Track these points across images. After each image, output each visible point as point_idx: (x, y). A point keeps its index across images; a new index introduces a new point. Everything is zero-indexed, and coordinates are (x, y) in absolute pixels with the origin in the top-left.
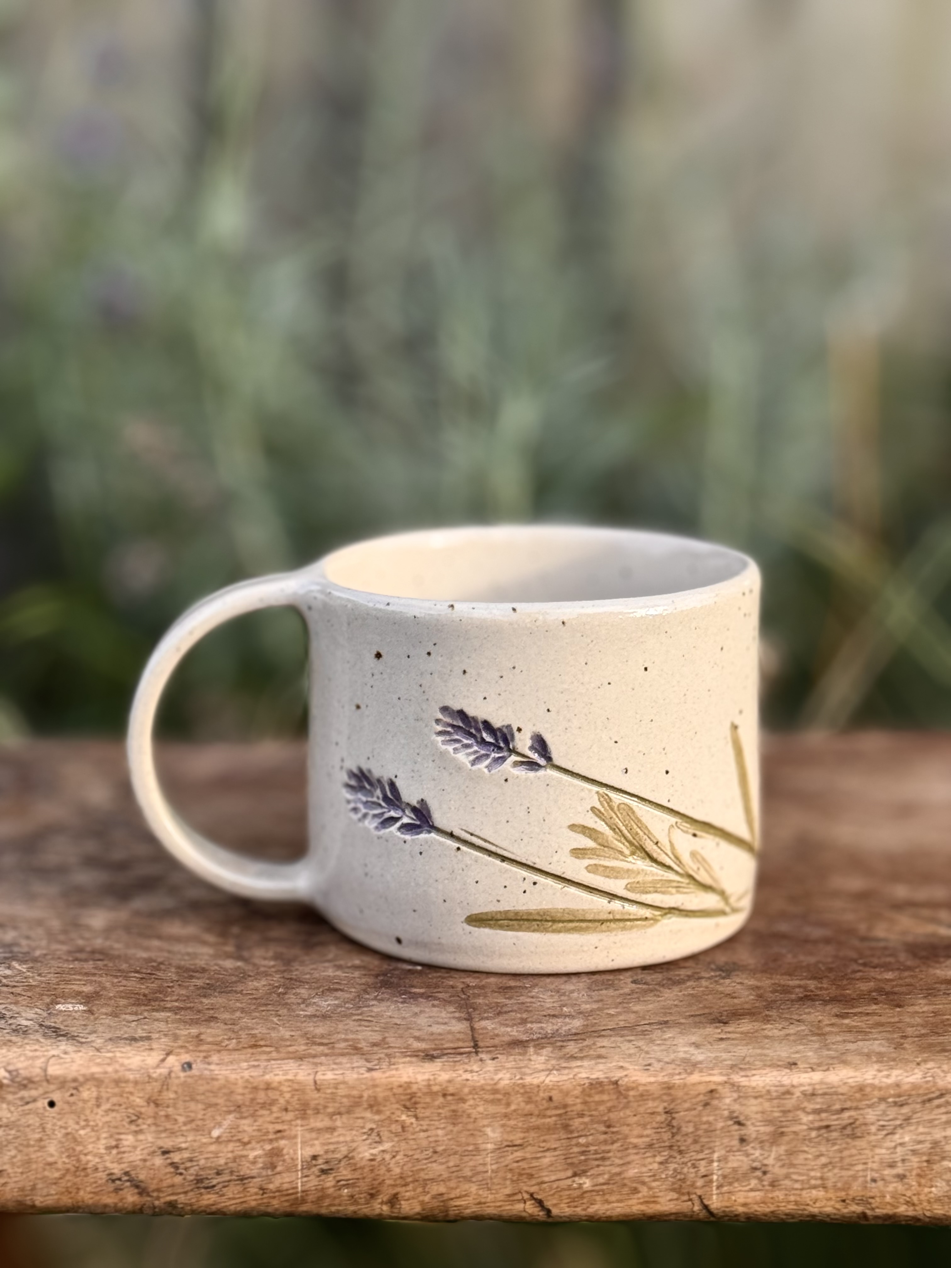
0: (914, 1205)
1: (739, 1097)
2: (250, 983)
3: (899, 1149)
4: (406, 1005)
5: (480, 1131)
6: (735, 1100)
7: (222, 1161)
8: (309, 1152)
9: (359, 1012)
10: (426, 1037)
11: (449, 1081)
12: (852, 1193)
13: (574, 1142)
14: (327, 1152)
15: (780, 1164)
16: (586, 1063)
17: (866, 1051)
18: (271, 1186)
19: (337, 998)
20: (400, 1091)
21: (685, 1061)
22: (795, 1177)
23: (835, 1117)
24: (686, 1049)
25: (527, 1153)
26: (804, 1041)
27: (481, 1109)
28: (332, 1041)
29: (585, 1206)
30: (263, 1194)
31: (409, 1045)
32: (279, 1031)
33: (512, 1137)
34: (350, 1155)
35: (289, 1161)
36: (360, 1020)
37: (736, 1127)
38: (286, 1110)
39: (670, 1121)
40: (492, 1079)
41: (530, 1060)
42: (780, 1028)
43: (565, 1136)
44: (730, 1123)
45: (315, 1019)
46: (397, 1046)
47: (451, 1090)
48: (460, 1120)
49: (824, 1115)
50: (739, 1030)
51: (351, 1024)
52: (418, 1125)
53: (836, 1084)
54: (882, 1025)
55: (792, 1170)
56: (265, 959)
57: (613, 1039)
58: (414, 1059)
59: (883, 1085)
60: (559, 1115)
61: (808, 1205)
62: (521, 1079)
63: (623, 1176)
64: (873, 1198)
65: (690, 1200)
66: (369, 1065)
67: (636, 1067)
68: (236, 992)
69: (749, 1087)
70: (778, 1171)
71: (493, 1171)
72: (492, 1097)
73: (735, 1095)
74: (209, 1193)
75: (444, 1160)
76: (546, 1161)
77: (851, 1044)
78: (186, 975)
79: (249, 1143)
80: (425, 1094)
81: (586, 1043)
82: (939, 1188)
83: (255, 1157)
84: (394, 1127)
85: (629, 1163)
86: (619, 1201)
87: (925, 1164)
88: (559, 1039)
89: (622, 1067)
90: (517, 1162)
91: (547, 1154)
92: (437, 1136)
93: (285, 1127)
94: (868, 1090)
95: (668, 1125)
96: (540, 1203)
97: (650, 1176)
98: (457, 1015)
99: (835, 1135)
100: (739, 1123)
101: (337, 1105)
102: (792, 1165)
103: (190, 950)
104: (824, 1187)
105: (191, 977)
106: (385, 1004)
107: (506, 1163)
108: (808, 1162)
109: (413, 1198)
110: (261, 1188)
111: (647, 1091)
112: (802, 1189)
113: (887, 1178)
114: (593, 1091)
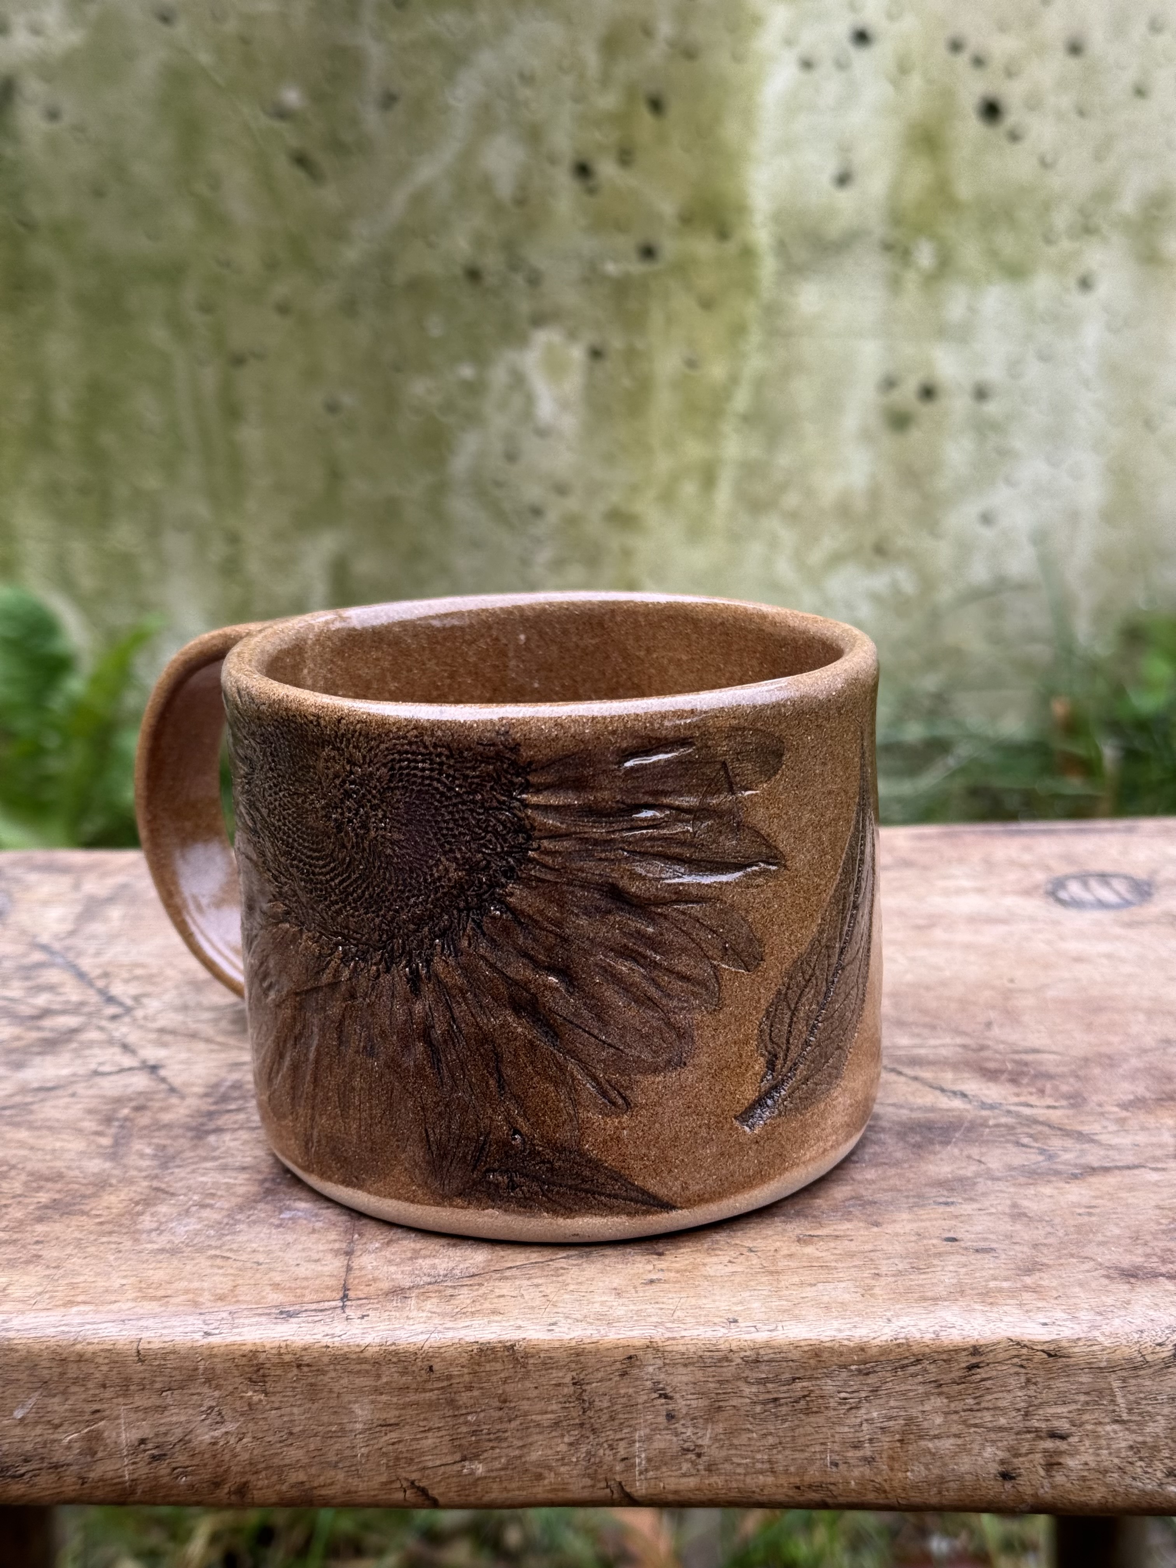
0: (885, 1492)
1: (665, 1364)
2: (106, 1197)
3: (865, 1426)
4: (281, 1229)
5: (344, 1408)
6: (660, 1368)
7: (29, 1447)
8: (134, 1435)
9: (219, 1243)
10: (288, 1285)
11: (306, 1349)
12: (807, 1479)
13: (461, 1420)
14: (157, 1435)
15: (717, 1445)
16: (477, 1322)
17: (826, 1299)
18: (92, 1475)
19: (200, 1220)
20: (244, 1361)
21: (600, 1317)
22: (735, 1460)
23: (785, 1388)
24: (604, 1298)
25: (406, 1433)
26: (752, 1283)
27: (344, 1381)
28: (169, 1292)
29: (479, 1495)
30: (83, 1484)
31: (263, 1298)
32: (109, 1278)
33: (385, 1416)
34: (187, 1438)
35: (112, 1446)
36: (217, 1256)
37: (663, 1401)
38: (104, 1386)
39: (581, 1394)
40: (358, 1346)
41: (408, 1318)
42: (726, 1262)
43: (451, 1413)
44: (656, 1395)
45: (160, 1257)
46: (248, 1298)
47: (307, 1359)
48: (319, 1396)
49: (770, 1386)
50: (674, 1265)
51: (204, 1263)
52: (268, 1402)
53: (785, 1348)
54: (852, 1255)
55: (733, 1452)
56: (142, 1156)
57: (518, 1282)
58: (263, 1319)
59: (845, 1349)
60: (442, 1388)
61: (754, 1492)
62: (394, 1344)
63: (523, 1460)
64: (834, 1484)
65: (607, 1487)
66: (206, 1328)
67: (538, 1327)
68: (83, 1213)
69: (677, 1352)
70: (715, 1452)
71: (362, 1455)
72: (358, 1367)
73: (660, 1362)
74: (17, 1483)
75: (302, 1444)
76: (430, 1441)
77: (809, 1289)
78: (35, 1185)
79: (61, 1425)
80: (274, 1365)
81: (483, 1290)
82: (916, 1473)
83: (70, 1442)
84: (238, 1404)
85: (531, 1444)
86: (519, 1489)
87: (898, 1444)
88: (450, 1284)
89: (520, 1327)
90: (393, 1444)
91: (430, 1434)
92: (292, 1414)
93: (105, 1406)
94: (826, 1355)
95: (578, 1399)
96: (423, 1491)
97: (558, 1460)
98: (337, 1246)
99: (784, 1410)
100: (666, 1396)
101: (166, 1379)
102: (732, 1446)
103: (58, 1145)
104: (773, 1472)
105: (40, 1189)
106: (257, 1228)
107: (380, 1446)
108: (753, 1442)
109: (268, 1487)
110: (80, 1478)
111: (551, 1358)
112: (745, 1475)
113: (851, 1461)
114: (483, 1359)
